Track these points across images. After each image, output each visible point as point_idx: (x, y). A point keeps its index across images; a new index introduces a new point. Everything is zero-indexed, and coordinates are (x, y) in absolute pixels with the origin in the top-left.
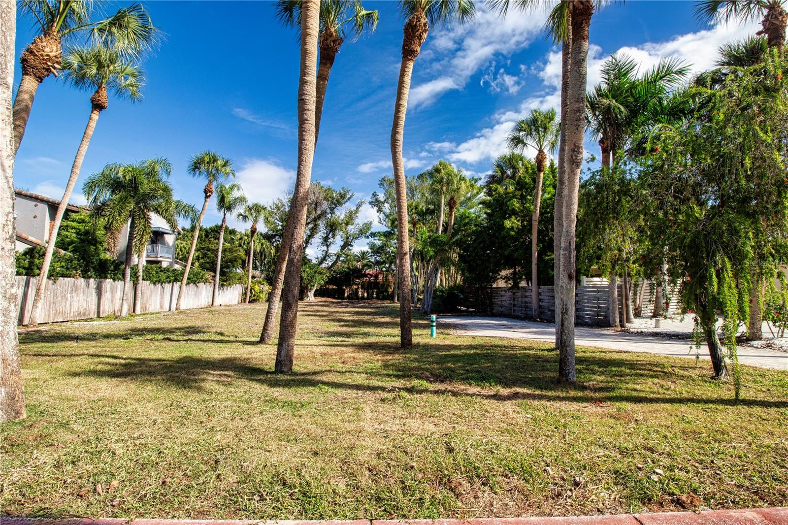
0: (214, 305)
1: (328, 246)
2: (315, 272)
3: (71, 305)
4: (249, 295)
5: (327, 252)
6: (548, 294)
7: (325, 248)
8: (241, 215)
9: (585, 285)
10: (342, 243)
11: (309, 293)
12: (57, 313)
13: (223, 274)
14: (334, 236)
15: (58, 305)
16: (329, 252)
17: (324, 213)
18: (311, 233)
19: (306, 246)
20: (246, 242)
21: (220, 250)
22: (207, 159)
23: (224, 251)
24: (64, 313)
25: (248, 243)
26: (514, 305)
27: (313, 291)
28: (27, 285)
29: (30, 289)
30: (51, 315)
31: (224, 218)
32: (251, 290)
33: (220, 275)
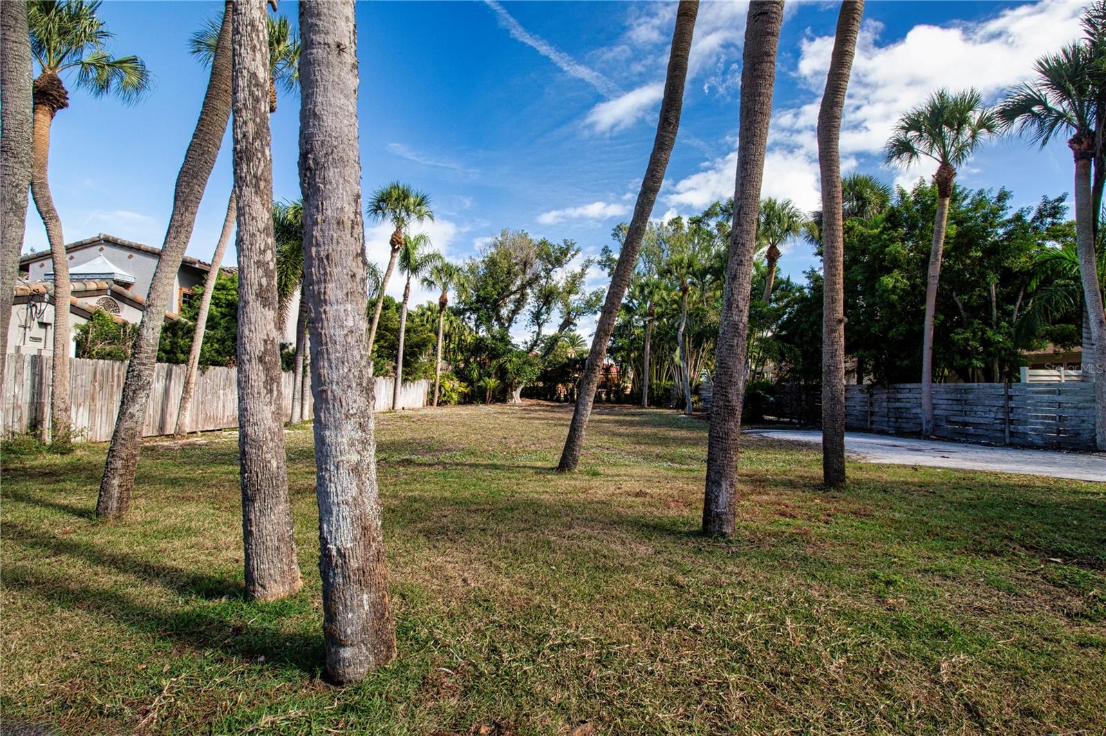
0: (396, 408)
1: (540, 326)
2: (524, 363)
3: (224, 406)
4: (437, 394)
5: (538, 334)
6: (945, 396)
7: (536, 328)
8: (425, 279)
9: (1028, 382)
10: (561, 321)
11: (514, 393)
12: (207, 419)
13: (406, 364)
14: (548, 311)
15: (208, 405)
16: (543, 333)
17: (537, 278)
18: (517, 307)
19: (509, 326)
20: (430, 320)
21: (403, 330)
22: (395, 195)
23: (408, 331)
24: (215, 418)
25: (433, 321)
26: (872, 414)
27: (519, 390)
28: (169, 375)
29: (173, 382)
30: (200, 421)
31: (408, 284)
32: (440, 388)
33: (404, 365)
